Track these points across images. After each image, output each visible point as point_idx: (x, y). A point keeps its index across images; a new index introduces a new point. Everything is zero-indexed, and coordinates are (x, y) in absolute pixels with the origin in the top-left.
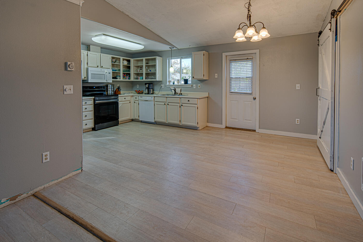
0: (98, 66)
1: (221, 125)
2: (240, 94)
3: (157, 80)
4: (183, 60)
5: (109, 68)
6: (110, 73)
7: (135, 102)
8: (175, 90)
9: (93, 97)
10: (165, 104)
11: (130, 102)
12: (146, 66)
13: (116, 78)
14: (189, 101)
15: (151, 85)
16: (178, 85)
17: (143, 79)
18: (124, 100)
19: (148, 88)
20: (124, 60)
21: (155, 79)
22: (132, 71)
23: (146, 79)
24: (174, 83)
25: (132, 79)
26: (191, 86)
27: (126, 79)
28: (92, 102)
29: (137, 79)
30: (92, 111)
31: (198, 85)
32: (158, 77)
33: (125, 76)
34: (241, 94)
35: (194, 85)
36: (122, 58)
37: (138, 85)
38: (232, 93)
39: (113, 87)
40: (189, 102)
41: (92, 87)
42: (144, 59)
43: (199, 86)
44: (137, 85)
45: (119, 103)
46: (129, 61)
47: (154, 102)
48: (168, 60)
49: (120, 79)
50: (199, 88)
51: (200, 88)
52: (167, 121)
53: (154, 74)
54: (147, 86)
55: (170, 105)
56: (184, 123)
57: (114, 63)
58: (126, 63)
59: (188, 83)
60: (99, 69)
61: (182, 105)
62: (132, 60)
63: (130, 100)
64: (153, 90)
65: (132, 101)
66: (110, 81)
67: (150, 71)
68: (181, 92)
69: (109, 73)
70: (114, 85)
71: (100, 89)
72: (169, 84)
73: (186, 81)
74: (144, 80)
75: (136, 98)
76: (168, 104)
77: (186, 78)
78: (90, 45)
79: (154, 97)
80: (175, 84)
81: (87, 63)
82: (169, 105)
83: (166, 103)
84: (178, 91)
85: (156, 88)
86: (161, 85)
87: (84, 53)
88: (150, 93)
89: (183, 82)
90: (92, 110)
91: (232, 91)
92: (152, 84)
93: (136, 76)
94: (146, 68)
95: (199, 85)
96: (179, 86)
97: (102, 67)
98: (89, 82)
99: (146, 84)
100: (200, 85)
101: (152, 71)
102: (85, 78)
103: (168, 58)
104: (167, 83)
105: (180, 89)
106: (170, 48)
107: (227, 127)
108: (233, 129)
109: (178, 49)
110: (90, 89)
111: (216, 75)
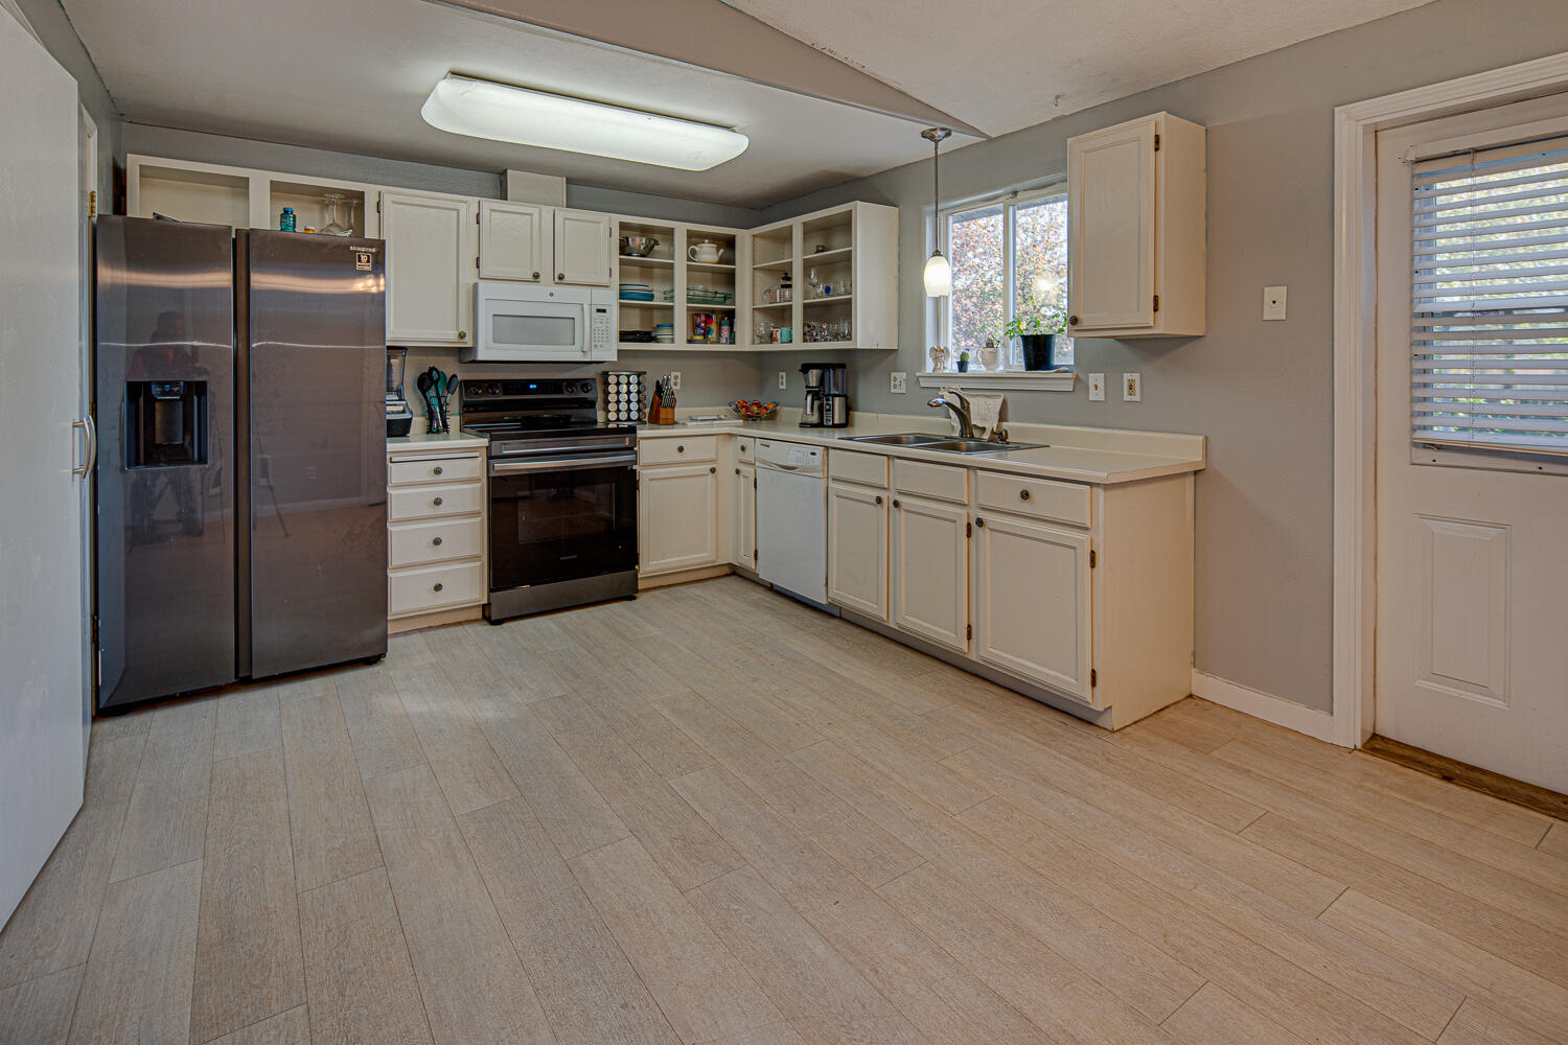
0: (536, 276)
1: (1320, 714)
2: (1533, 466)
3: (859, 347)
5: (605, 280)
6: (604, 311)
7: (738, 472)
8: (963, 413)
9: (484, 442)
10: (879, 500)
11: (713, 471)
12: (808, 265)
13: (647, 337)
14: (1025, 495)
15: (839, 372)
16: (991, 373)
17: (794, 341)
18: (678, 457)
19: (818, 394)
20: (694, 238)
21: (849, 338)
22: (745, 300)
23: (805, 341)
24: (962, 365)
25: (745, 342)
26: (1072, 382)
27: (718, 342)
28: (476, 467)
29: (772, 339)
30: (477, 514)
31: (1122, 377)
32: (869, 329)
33: (714, 327)
34: (1547, 468)
35: (1096, 379)
36: (681, 229)
37: (784, 374)
38: (1439, 448)
39: (639, 383)
40: (1022, 507)
41: (522, 386)
42: (797, 223)
43: (1131, 387)
44: (781, 374)
45: (644, 475)
46: (729, 243)
47: (824, 482)
49: (673, 341)
50: (1127, 398)
51: (1137, 398)
52: (891, 615)
53: (845, 309)
54: (813, 377)
55: (907, 511)
56: (993, 652)
57: (642, 256)
58: (708, 254)
59: (1056, 361)
60: (540, 291)
61: (980, 522)
62: (744, 238)
63: (713, 456)
64: (849, 408)
65: (727, 467)
66: (608, 350)
67: (827, 291)
68: (1004, 424)
69: (598, 311)
70: (645, 373)
71: (562, 393)
72: (934, 369)
73: (1038, 351)
74: (798, 344)
75: (743, 449)
76: (896, 504)
77: (1043, 330)
78: (506, 171)
79: (826, 447)
80: (972, 368)
81: (478, 259)
82: (903, 506)
83: (889, 497)
84: (984, 412)
85: (865, 391)
86: (893, 375)
87: (458, 211)
88: (829, 425)
89: (1012, 358)
90: (478, 508)
91: (1438, 433)
92: (843, 366)
93: (767, 326)
94: (806, 275)
95: (1127, 376)
96: (989, 385)
97: (561, 277)
98: (481, 357)
99: (806, 369)
100: (1136, 376)
101: (835, 294)
102: (462, 336)
103: (928, 209)
104: (922, 363)
105: (996, 404)
106: (924, 135)
107: (1377, 745)
108: (1448, 779)
109: (990, 140)
110: (505, 394)
111: (1275, 302)
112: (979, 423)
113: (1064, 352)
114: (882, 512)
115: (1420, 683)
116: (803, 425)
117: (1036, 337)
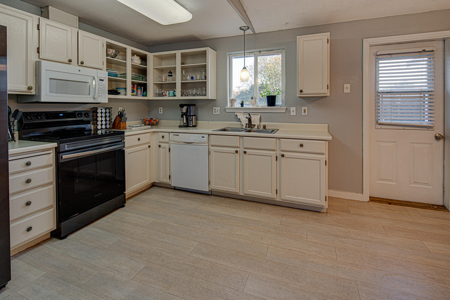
0: (70, 61)
1: (360, 194)
2: (402, 128)
3: (209, 98)
5: (101, 67)
6: (103, 80)
7: (160, 146)
8: (250, 120)
9: (55, 145)
10: (237, 152)
11: (149, 147)
12: (182, 68)
13: (117, 93)
14: (301, 145)
15: (193, 107)
16: (254, 107)
17: (175, 96)
18: (138, 143)
19: (186, 115)
20: (133, 54)
21: (205, 95)
22: (151, 79)
23: (182, 96)
24: (242, 105)
25: (151, 96)
26: (285, 110)
27: (137, 95)
28: (50, 158)
29: (161, 95)
30: (51, 183)
31: (301, 108)
33: (135, 90)
34: (405, 128)
35: (293, 109)
36: (129, 49)
37: (162, 108)
38: (382, 124)
39: (109, 113)
40: (301, 149)
41: (56, 115)
42: (178, 53)
43: (305, 111)
44: (160, 108)
45: (127, 151)
46: (144, 59)
47: (208, 147)
48: (228, 57)
49: (126, 95)
52: (241, 189)
53: (204, 85)
54: (184, 109)
57: (113, 57)
58: (137, 61)
59: (276, 104)
60: (74, 68)
61: (282, 156)
62: (150, 56)
63: (149, 141)
64: (197, 120)
65: (154, 145)
66: (104, 98)
67: (192, 78)
69: (100, 80)
70: (112, 108)
71: (76, 117)
72: (231, 106)
73: (271, 101)
74: (179, 97)
75: (163, 137)
76: (245, 152)
77: (273, 94)
78: (48, 6)
79: (208, 134)
80: (245, 106)
81: (38, 49)
82: (247, 153)
83: (241, 150)
84: (255, 119)
85: (201, 113)
86: (214, 108)
87: (27, 21)
88: (192, 126)
89: (264, 104)
90: (51, 180)
91: (382, 121)
92: (194, 105)
93: (159, 91)
94: (182, 72)
95: (303, 108)
96: (256, 111)
97: (82, 63)
98: (43, 100)
99: (182, 106)
100: (306, 108)
102: (30, 88)
103: (228, 53)
104: (226, 104)
105: (258, 117)
107: (372, 199)
108: (390, 204)
109: (255, 34)
110: (47, 119)
111: (347, 88)
112: (253, 123)
113: (279, 102)
114: (237, 155)
115: (378, 182)
116: (180, 126)
117: (272, 96)
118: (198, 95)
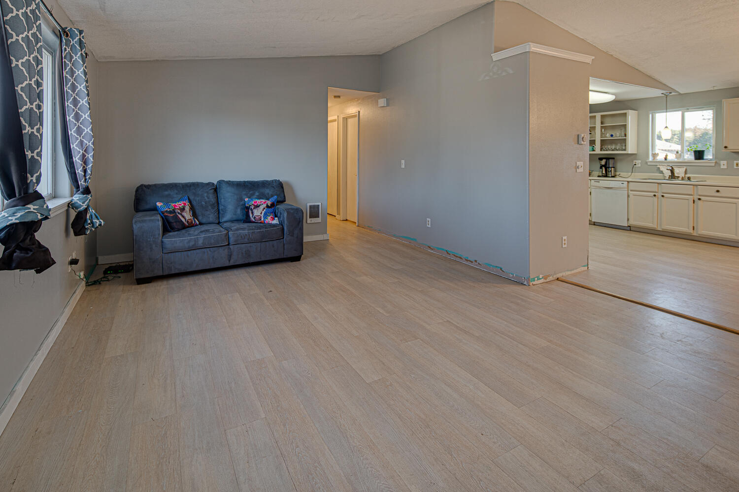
3: (629, 153)
4: (687, 114)
8: (672, 171)
10: (655, 195)
12: (602, 127)
14: (718, 191)
15: (612, 160)
16: (678, 161)
17: (594, 151)
19: (606, 167)
21: (625, 150)
23: (601, 150)
24: (666, 158)
26: (714, 163)
32: (631, 148)
35: (723, 162)
40: (718, 194)
42: (598, 115)
43: (737, 165)
47: (627, 191)
48: (650, 116)
52: (659, 226)
53: (623, 141)
54: (603, 162)
55: (667, 198)
56: (702, 231)
59: (705, 158)
61: (699, 199)
64: (616, 171)
67: (612, 136)
68: (687, 175)
72: (654, 159)
73: (699, 155)
74: (598, 151)
76: (662, 196)
79: (628, 182)
80: (669, 160)
82: (665, 197)
83: (659, 195)
84: (679, 172)
86: (635, 161)
88: (610, 176)
89: (689, 157)
92: (614, 158)
94: (602, 131)
95: (736, 162)
96: (680, 164)
99: (601, 159)
101: (616, 137)
104: (648, 157)
105: (683, 169)
106: (662, 94)
109: (680, 94)
112: (676, 175)
113: (708, 156)
114: (655, 199)
116: (599, 176)
117: (699, 151)
118: (617, 150)
